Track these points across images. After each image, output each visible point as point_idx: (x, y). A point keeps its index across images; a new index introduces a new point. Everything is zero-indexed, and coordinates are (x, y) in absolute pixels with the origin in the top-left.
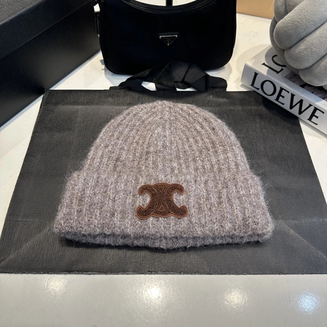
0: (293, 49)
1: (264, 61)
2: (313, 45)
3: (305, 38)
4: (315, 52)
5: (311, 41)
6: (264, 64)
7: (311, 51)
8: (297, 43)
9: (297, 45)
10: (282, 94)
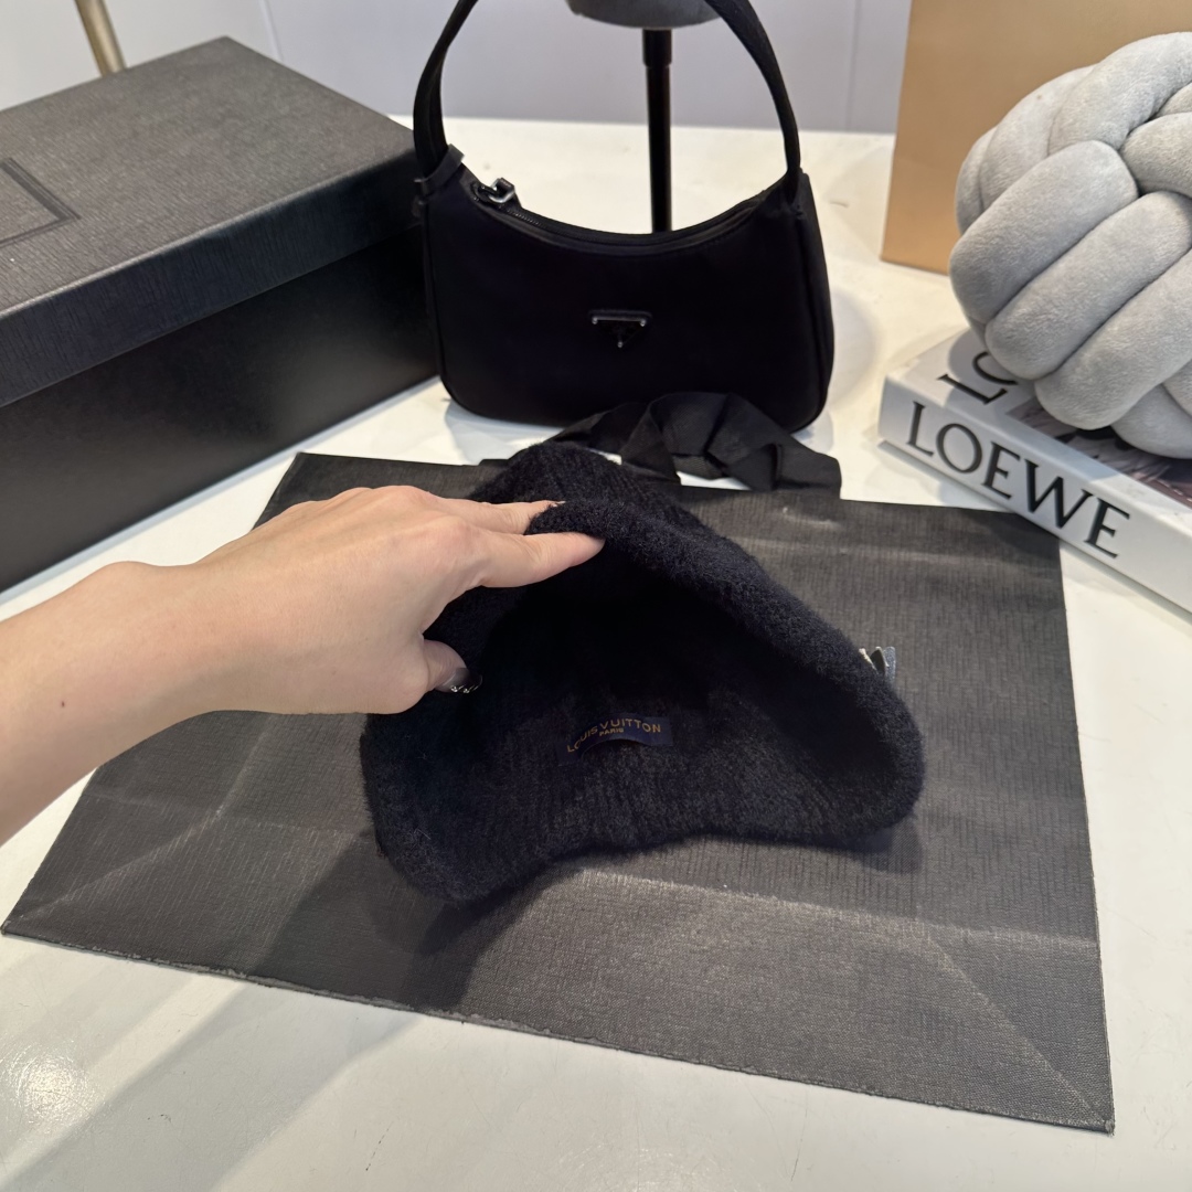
0: (1000, 317)
1: (946, 370)
2: (1050, 301)
3: (1029, 285)
4: (1057, 322)
5: (1045, 291)
6: (945, 378)
7: (1049, 319)
8: (1009, 300)
9: (1009, 306)
10: (1001, 465)
